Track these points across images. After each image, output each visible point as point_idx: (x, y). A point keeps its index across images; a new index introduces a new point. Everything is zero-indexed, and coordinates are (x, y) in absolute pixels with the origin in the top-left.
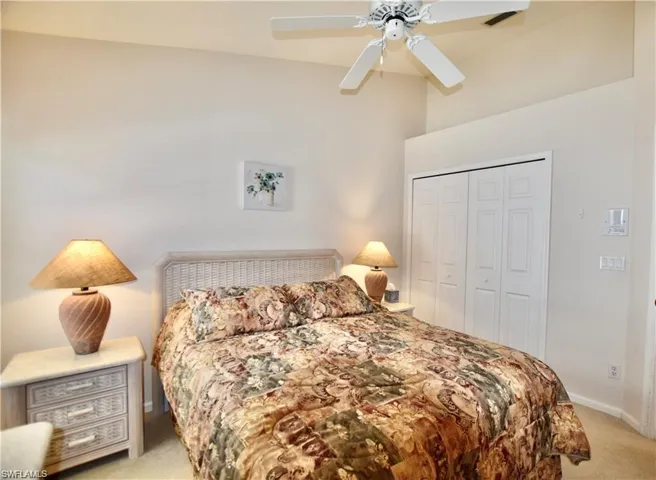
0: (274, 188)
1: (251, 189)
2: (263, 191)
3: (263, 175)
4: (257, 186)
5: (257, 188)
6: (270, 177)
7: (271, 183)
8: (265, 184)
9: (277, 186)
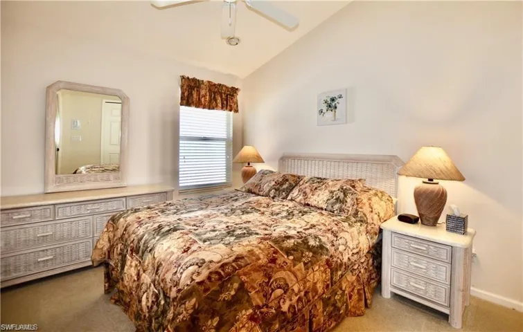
0: (336, 108)
1: (321, 111)
2: (329, 111)
3: (329, 100)
4: (324, 108)
5: (324, 111)
6: (333, 100)
7: (333, 104)
8: (330, 106)
9: (337, 105)
